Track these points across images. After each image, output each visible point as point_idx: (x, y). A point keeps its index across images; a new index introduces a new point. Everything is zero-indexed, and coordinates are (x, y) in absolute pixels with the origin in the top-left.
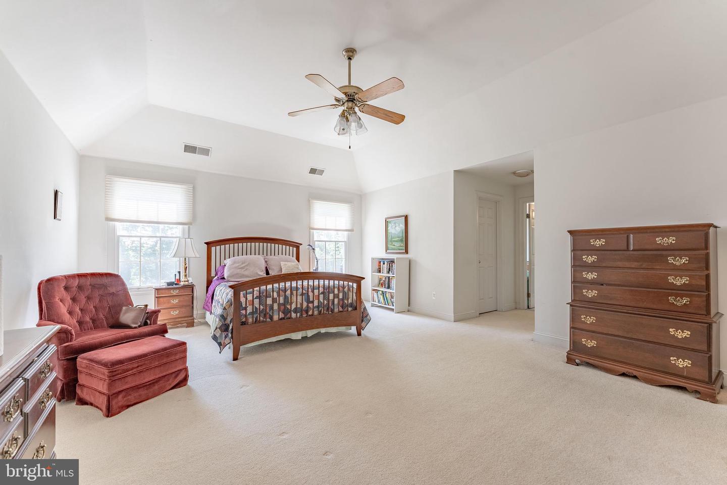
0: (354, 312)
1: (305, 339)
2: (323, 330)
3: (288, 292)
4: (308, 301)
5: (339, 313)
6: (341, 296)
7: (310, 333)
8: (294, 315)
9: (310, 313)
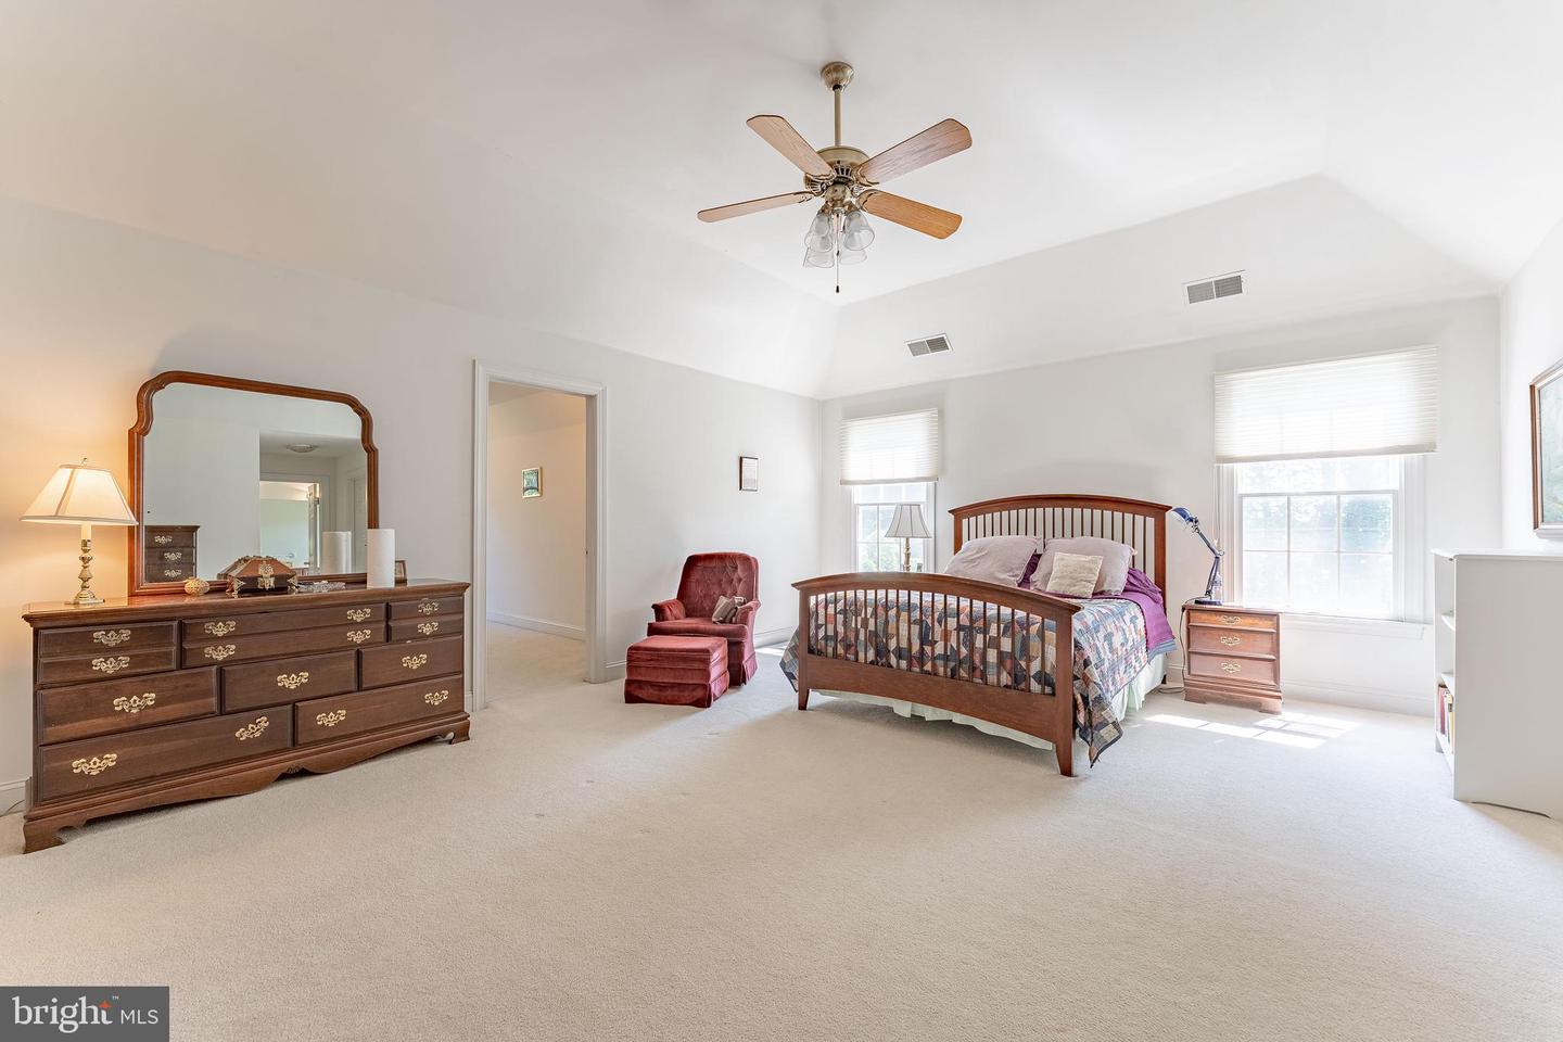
0: (1049, 701)
1: (917, 721)
2: (958, 718)
3: (892, 613)
4: (924, 640)
5: (999, 690)
6: (1006, 644)
7: (930, 713)
8: (893, 661)
9: (928, 667)
